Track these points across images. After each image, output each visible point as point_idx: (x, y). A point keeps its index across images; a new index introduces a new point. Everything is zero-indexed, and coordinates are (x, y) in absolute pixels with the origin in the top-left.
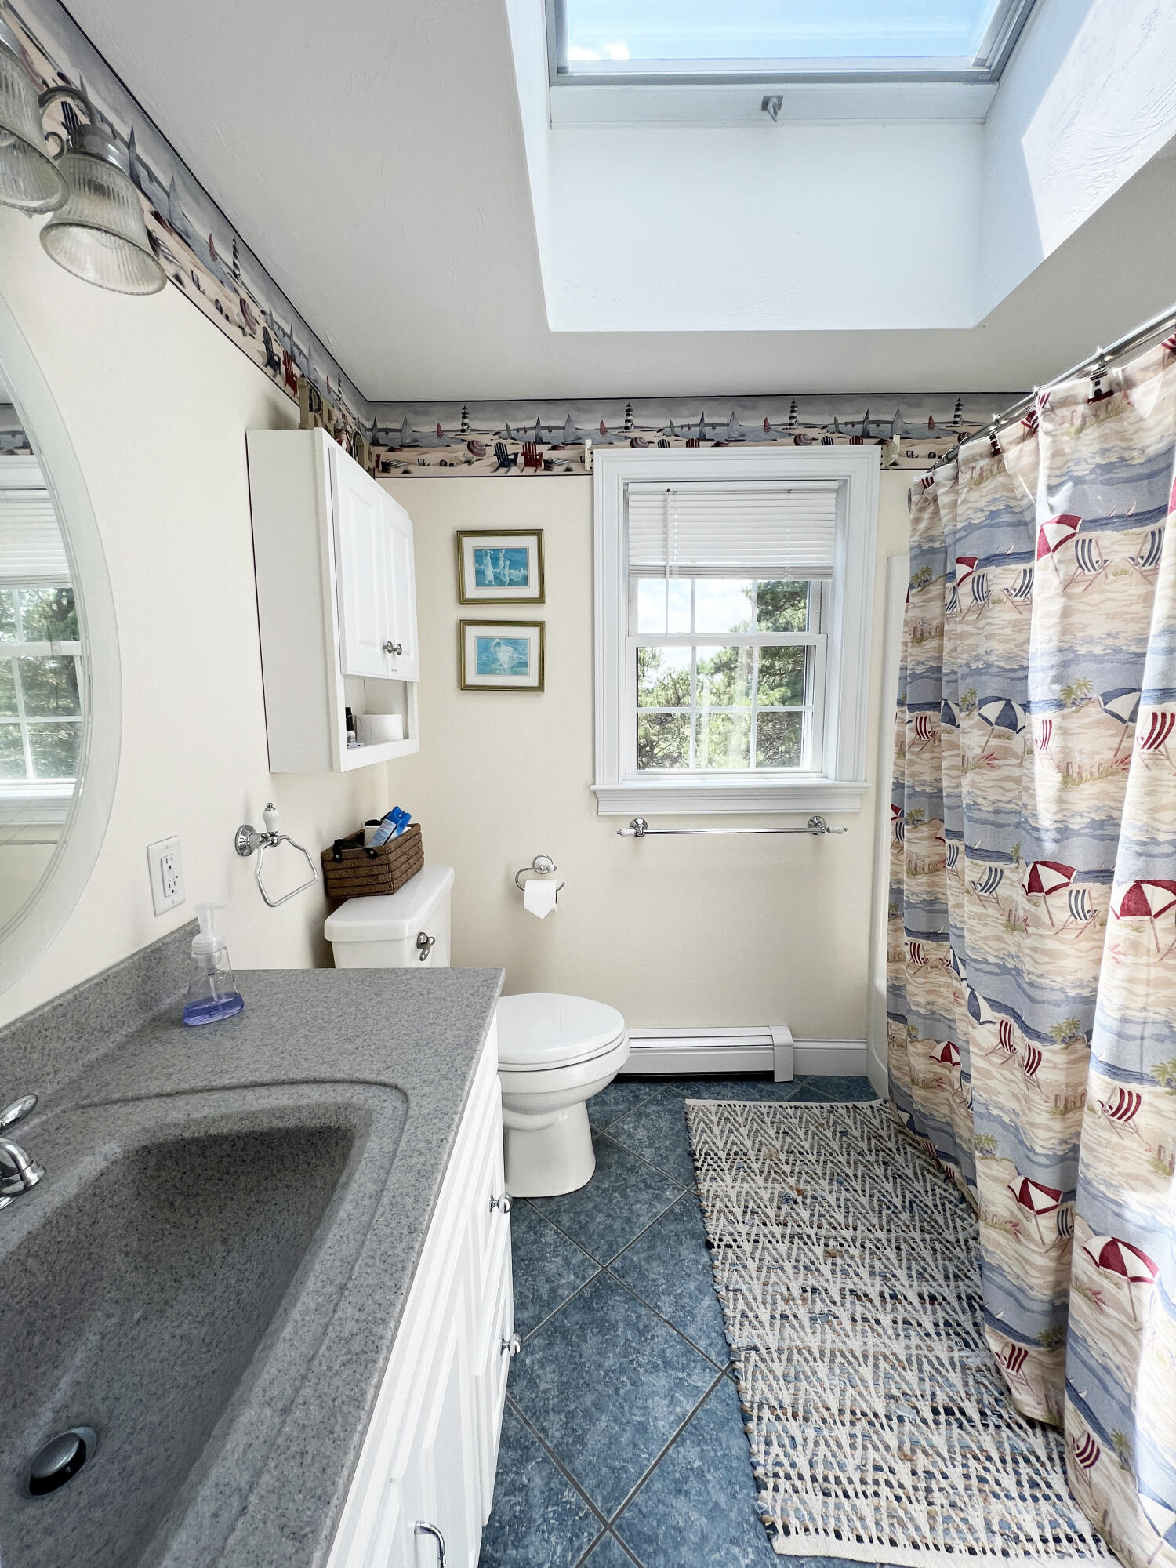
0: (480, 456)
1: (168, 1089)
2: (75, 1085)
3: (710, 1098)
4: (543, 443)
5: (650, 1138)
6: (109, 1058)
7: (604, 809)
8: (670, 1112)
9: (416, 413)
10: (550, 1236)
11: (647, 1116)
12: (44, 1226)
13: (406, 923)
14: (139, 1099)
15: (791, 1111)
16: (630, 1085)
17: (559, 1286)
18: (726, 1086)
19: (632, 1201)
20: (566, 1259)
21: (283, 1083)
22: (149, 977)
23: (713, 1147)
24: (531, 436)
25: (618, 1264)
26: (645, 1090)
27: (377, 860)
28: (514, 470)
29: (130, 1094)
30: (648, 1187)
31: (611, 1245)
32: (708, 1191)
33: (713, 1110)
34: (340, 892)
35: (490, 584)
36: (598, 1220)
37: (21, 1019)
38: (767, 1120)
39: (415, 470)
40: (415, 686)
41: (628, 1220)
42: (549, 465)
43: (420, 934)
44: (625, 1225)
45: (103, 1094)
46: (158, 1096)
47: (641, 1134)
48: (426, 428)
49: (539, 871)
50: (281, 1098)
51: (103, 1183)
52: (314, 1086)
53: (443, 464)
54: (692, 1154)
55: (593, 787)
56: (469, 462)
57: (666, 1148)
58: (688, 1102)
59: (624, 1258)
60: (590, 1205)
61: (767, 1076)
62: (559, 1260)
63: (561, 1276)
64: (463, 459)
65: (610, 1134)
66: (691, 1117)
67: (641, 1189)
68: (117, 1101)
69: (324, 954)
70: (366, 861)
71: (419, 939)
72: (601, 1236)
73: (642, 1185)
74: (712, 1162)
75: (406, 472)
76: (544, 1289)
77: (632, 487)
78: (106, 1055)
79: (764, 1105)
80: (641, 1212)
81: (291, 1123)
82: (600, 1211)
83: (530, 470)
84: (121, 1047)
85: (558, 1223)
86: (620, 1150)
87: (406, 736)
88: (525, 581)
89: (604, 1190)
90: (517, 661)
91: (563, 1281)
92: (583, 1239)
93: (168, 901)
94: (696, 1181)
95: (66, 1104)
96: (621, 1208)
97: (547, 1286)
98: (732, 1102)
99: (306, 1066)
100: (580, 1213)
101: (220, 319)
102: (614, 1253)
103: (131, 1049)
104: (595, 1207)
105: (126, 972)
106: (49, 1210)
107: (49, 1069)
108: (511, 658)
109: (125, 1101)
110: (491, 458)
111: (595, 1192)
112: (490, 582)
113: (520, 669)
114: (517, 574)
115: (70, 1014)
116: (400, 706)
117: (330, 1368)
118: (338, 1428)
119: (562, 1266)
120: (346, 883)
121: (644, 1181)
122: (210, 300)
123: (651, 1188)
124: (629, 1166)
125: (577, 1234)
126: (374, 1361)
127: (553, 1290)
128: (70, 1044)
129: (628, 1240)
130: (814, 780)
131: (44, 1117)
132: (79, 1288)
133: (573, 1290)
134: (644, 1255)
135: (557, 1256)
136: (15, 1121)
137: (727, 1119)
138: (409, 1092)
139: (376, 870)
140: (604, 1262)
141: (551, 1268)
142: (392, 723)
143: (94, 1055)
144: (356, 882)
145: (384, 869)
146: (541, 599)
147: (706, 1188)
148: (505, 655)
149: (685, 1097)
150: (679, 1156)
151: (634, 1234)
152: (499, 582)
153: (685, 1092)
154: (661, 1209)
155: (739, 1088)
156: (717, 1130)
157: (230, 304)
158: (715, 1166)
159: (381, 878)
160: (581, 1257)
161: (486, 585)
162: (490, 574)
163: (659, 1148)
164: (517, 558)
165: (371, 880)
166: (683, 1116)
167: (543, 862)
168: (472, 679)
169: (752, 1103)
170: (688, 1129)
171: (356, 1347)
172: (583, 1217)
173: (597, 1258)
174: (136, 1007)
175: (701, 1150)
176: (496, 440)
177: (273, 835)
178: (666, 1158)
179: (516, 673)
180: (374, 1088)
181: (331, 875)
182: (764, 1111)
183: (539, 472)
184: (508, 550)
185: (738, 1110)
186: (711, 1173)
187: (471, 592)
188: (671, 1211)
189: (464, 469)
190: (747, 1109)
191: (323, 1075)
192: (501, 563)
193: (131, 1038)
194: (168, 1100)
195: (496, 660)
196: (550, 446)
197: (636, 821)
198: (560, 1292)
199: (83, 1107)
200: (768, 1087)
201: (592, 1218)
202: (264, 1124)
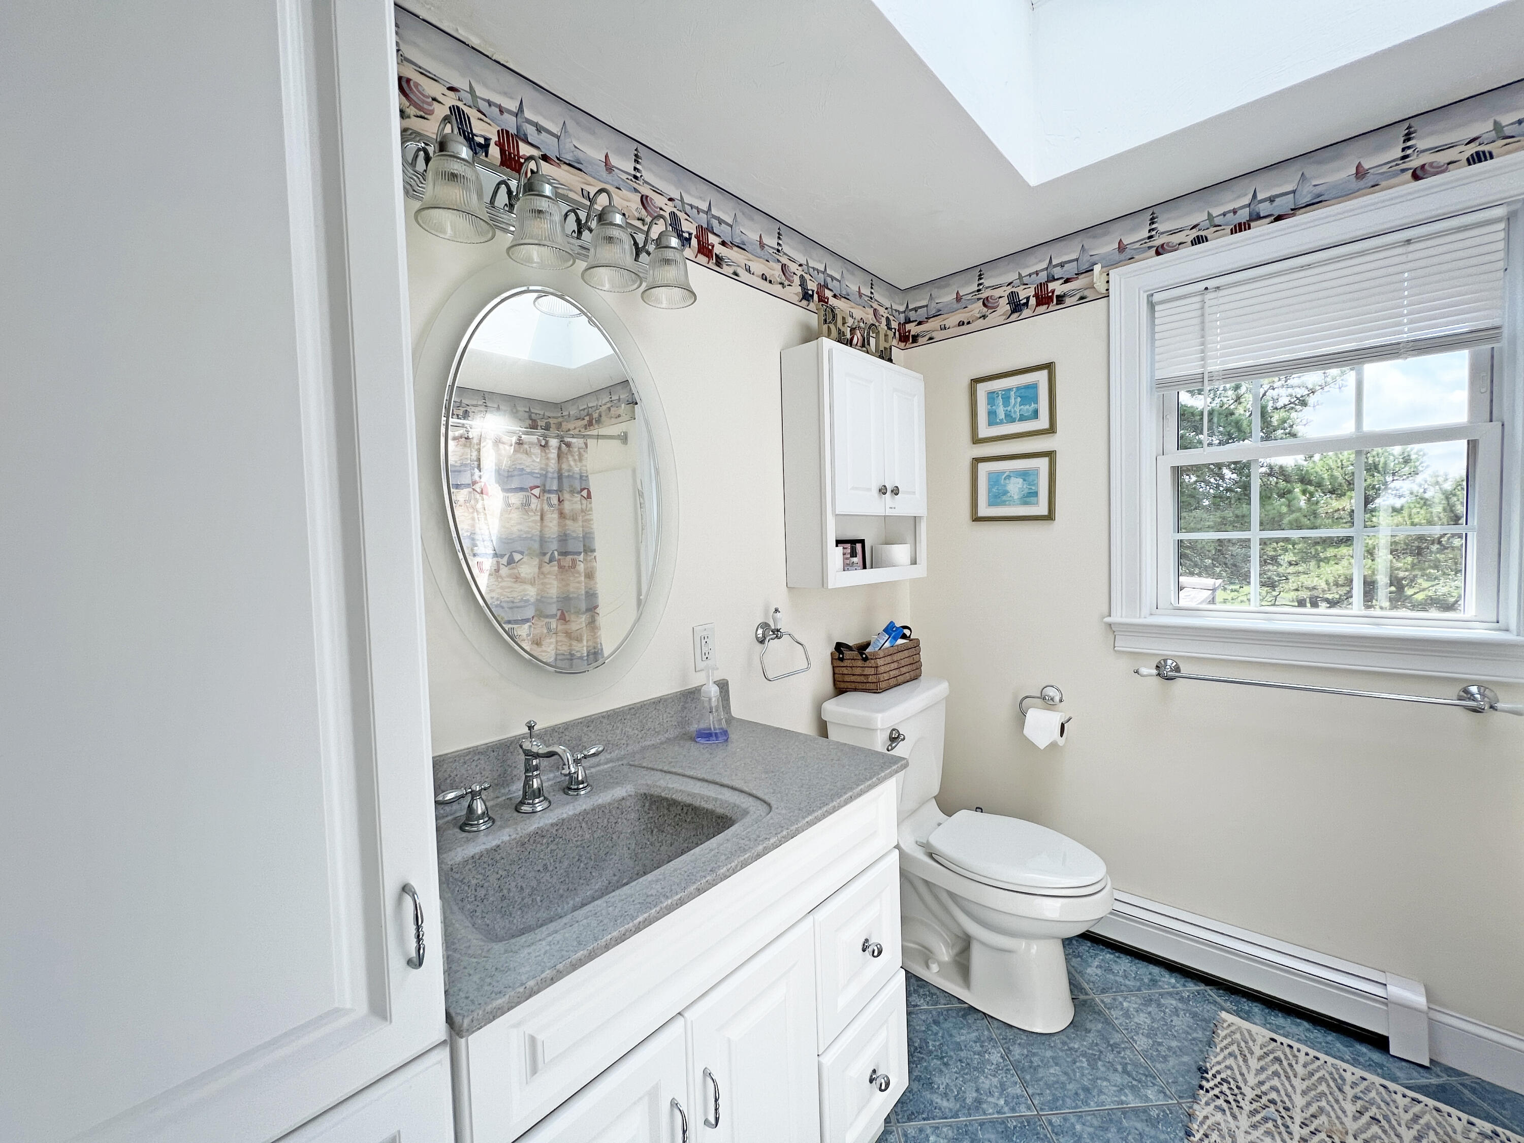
0: (994, 309)
1: (665, 769)
2: (633, 754)
3: (1264, 1026)
4: (1055, 280)
5: (1151, 1029)
6: (654, 747)
7: (1121, 645)
8: (1194, 1015)
9: (939, 288)
10: (995, 1057)
11: (1159, 1005)
12: (592, 810)
13: (879, 716)
14: (653, 769)
15: (1398, 1098)
16: (1151, 967)
17: (986, 1102)
18: (1298, 1025)
19: (1099, 1074)
20: (1002, 1084)
21: (716, 783)
22: (686, 708)
23: (1239, 1078)
24: (1043, 277)
25: (1056, 1120)
26: (1169, 980)
27: (867, 664)
28: (1026, 312)
29: (650, 766)
30: (1125, 1071)
31: (1055, 1099)
32: (1206, 1117)
33: (1260, 1040)
34: (843, 685)
35: (1001, 422)
36: (1052, 1071)
37: (613, 710)
38: (1350, 1093)
39: (938, 335)
40: (925, 518)
41: (1087, 1090)
42: (1060, 299)
43: (894, 730)
44: (1080, 1091)
45: (640, 762)
46: (661, 771)
47: (1142, 1018)
48: (947, 297)
49: (1047, 702)
50: (711, 791)
51: (623, 803)
52: (730, 790)
53: (961, 324)
54: (1203, 1071)
55: (1107, 620)
56: (984, 317)
57: (1169, 1048)
58: (1224, 1015)
59: (1065, 1119)
60: (1049, 1054)
61: (1380, 1043)
62: (995, 1081)
63: (991, 1094)
64: (979, 316)
65: (1102, 1001)
66: (1222, 1033)
67: (1116, 1070)
68: (644, 767)
69: (823, 729)
70: (860, 663)
71: (891, 733)
72: (1049, 1086)
73: (1120, 1068)
74: (1228, 1092)
75: (931, 339)
76: (971, 1096)
77: (1157, 298)
78: (653, 745)
79: (1352, 1073)
80: (1106, 1091)
81: (709, 806)
82: (1057, 1064)
83: (1043, 308)
84: (662, 743)
85: (1008, 1051)
86: (1107, 1022)
87: (914, 562)
88: (1035, 415)
89: (1070, 1049)
90: (1026, 491)
91: (990, 1099)
92: (1028, 1077)
93: (705, 663)
94: (1195, 1098)
95: (625, 762)
96: (1083, 1075)
97: (975, 1095)
98: (1296, 1045)
99: (734, 778)
100: (1034, 1054)
101: (765, 285)
102: (1057, 1109)
103: (665, 746)
104: (1053, 1058)
105: (671, 700)
106: (596, 804)
107: (623, 741)
108: (1021, 490)
109: (648, 768)
110: (1004, 307)
111: (1060, 1046)
112: (1001, 420)
113: (1028, 499)
114: (1028, 409)
115: (638, 715)
116: (910, 538)
117: (633, 901)
118: (619, 921)
119: (996, 1087)
120: (847, 678)
121: (1124, 1066)
122: (758, 276)
123: (1129, 1074)
124: (1112, 1042)
125: (1023, 1070)
126: (651, 909)
127: (978, 1102)
128: (636, 732)
129: (1077, 1107)
130: (1480, 633)
131: (614, 764)
132: (605, 852)
133: (998, 1113)
134: (1091, 1130)
135: (994, 1076)
136: (594, 755)
137: (1277, 1059)
138: (773, 809)
139: (868, 671)
140: (1042, 1109)
141: (986, 1083)
142: (900, 552)
143: (648, 743)
144: (853, 678)
145: (872, 671)
146: (1052, 429)
147: (1204, 1113)
148: (1015, 487)
149: (1223, 1009)
150: (1184, 1064)
151: (1088, 1105)
152: (1010, 419)
153: (1228, 1005)
154: (1133, 1102)
155: (1317, 1034)
156: (1254, 1064)
157: (772, 272)
158: (1231, 1098)
159: (871, 679)
160: (1019, 1091)
161: (997, 424)
162: (1001, 414)
163: (1160, 1044)
164: (1028, 394)
165: (863, 679)
166: (1212, 1028)
167: (1051, 692)
168: (984, 510)
169: (1330, 1060)
170: (1210, 1043)
171: (649, 900)
172: (1035, 1059)
173: (1036, 1102)
174: (676, 723)
175: (1219, 1072)
176: (1009, 289)
177: (778, 631)
178: (1165, 1058)
179: (1026, 503)
180: (759, 802)
181: (837, 670)
182: (1348, 1076)
183: (1051, 308)
184: (1018, 388)
185: (1302, 1058)
186: (1220, 1102)
187: (984, 431)
188: (1145, 1110)
189: (981, 323)
190: (1318, 1063)
191: (737, 786)
192: (1012, 401)
193: (669, 740)
194: (664, 774)
195: (1006, 493)
196: (1061, 281)
197: (1165, 661)
198: (984, 1106)
199: (631, 765)
200: (1376, 1056)
201: (1046, 1066)
202: (697, 803)
